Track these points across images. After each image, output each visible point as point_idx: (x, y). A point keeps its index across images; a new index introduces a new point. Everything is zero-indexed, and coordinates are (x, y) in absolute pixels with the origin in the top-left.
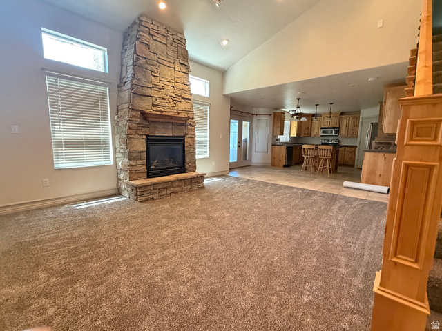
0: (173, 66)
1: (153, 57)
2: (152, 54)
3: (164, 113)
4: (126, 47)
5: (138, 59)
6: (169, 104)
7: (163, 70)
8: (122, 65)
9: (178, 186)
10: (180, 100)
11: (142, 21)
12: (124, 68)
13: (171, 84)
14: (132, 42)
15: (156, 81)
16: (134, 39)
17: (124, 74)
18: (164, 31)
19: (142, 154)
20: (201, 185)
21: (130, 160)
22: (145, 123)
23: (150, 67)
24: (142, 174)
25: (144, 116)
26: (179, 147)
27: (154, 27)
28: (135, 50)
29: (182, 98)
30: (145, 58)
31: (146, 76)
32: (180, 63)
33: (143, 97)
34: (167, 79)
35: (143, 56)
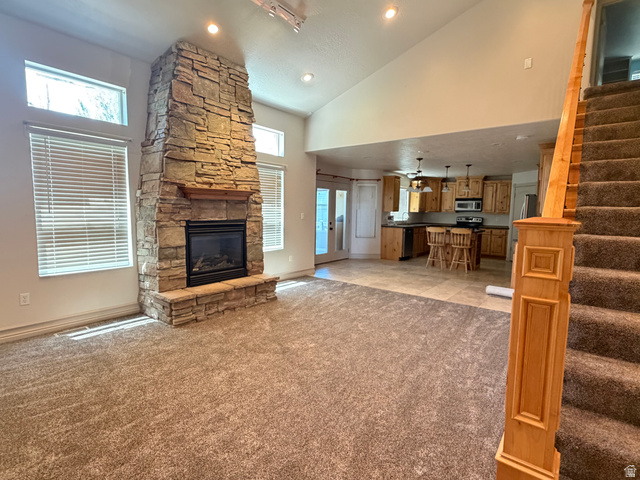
0: (228, 113)
1: (198, 102)
2: (197, 98)
3: (213, 187)
4: (156, 87)
5: (175, 106)
6: (222, 172)
7: (213, 120)
8: (149, 114)
9: (234, 299)
10: (240, 164)
11: (182, 50)
12: (153, 118)
13: (225, 141)
14: (166, 80)
15: (202, 138)
16: (170, 76)
17: (152, 127)
18: (214, 64)
19: (179, 250)
20: (271, 295)
21: (160, 260)
22: (185, 202)
23: (193, 117)
24: (178, 282)
25: (183, 192)
26: (237, 236)
27: (200, 58)
28: (171, 93)
29: (242, 162)
30: (186, 104)
31: (186, 131)
32: (239, 110)
33: (182, 163)
34: (219, 134)
35: (183, 101)
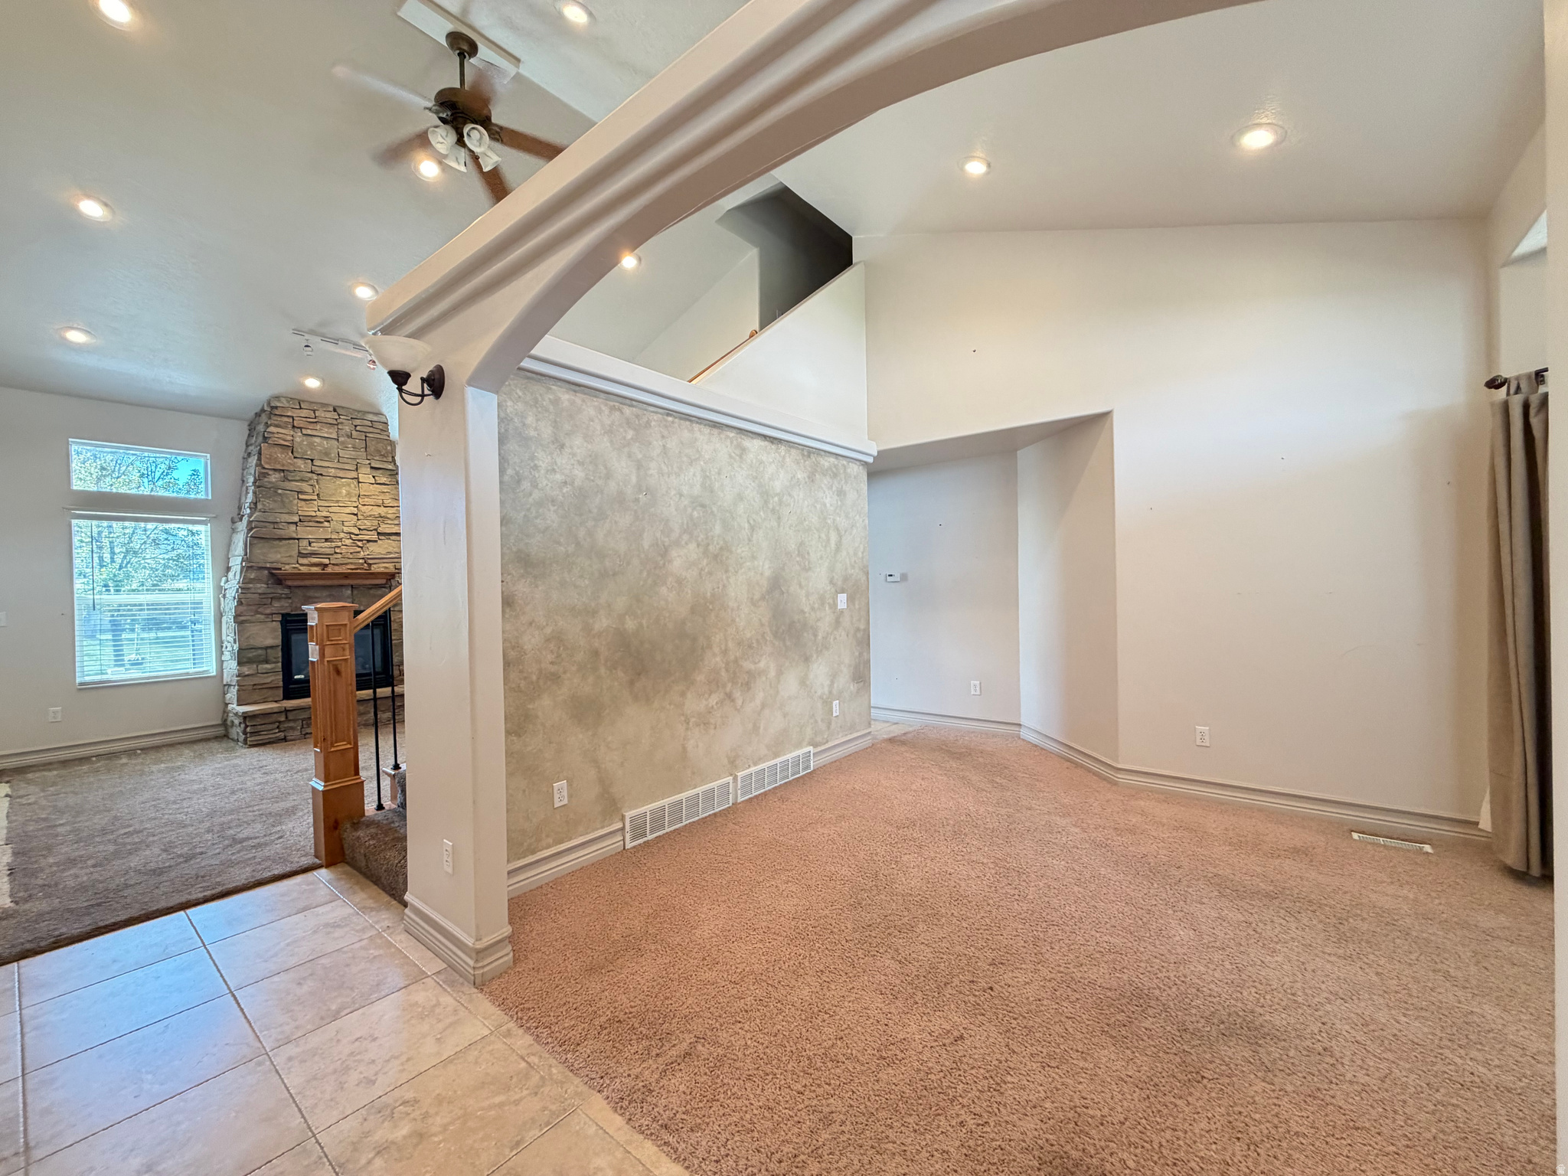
0: (354, 474)
1: (304, 465)
2: (300, 462)
3: (329, 570)
4: (250, 449)
5: (265, 475)
6: (344, 550)
7: (327, 486)
10: (375, 537)
11: (276, 407)
13: (348, 510)
14: (258, 442)
15: (310, 510)
16: (261, 439)
17: (243, 498)
18: (329, 417)
19: (269, 651)
21: (239, 664)
22: (280, 591)
23: (294, 485)
24: (270, 692)
25: (277, 578)
27: (304, 413)
28: (259, 459)
29: (379, 534)
30: (283, 471)
31: (282, 501)
32: (372, 468)
33: (277, 542)
34: (338, 501)
35: (278, 467)
